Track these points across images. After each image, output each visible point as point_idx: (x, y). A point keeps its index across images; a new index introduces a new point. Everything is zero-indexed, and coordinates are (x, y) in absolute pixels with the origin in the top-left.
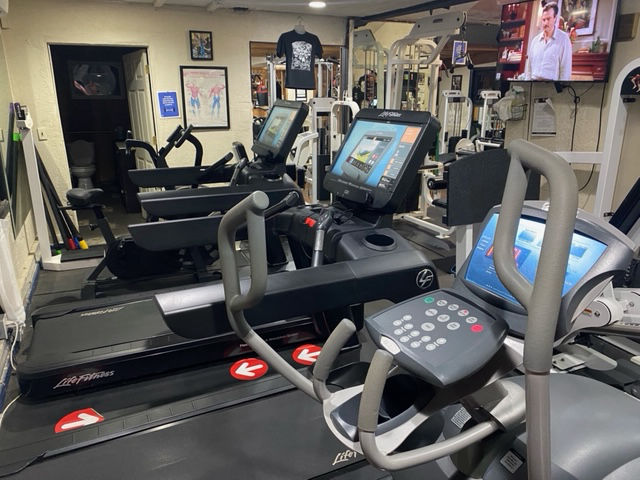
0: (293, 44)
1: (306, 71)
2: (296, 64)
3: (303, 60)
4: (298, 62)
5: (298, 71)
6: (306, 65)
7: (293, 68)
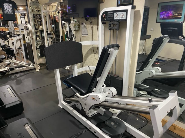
0: (4, 4)
1: (11, 14)
2: (6, 12)
3: (9, 10)
4: (7, 11)
5: (7, 14)
6: (11, 12)
7: (5, 13)
